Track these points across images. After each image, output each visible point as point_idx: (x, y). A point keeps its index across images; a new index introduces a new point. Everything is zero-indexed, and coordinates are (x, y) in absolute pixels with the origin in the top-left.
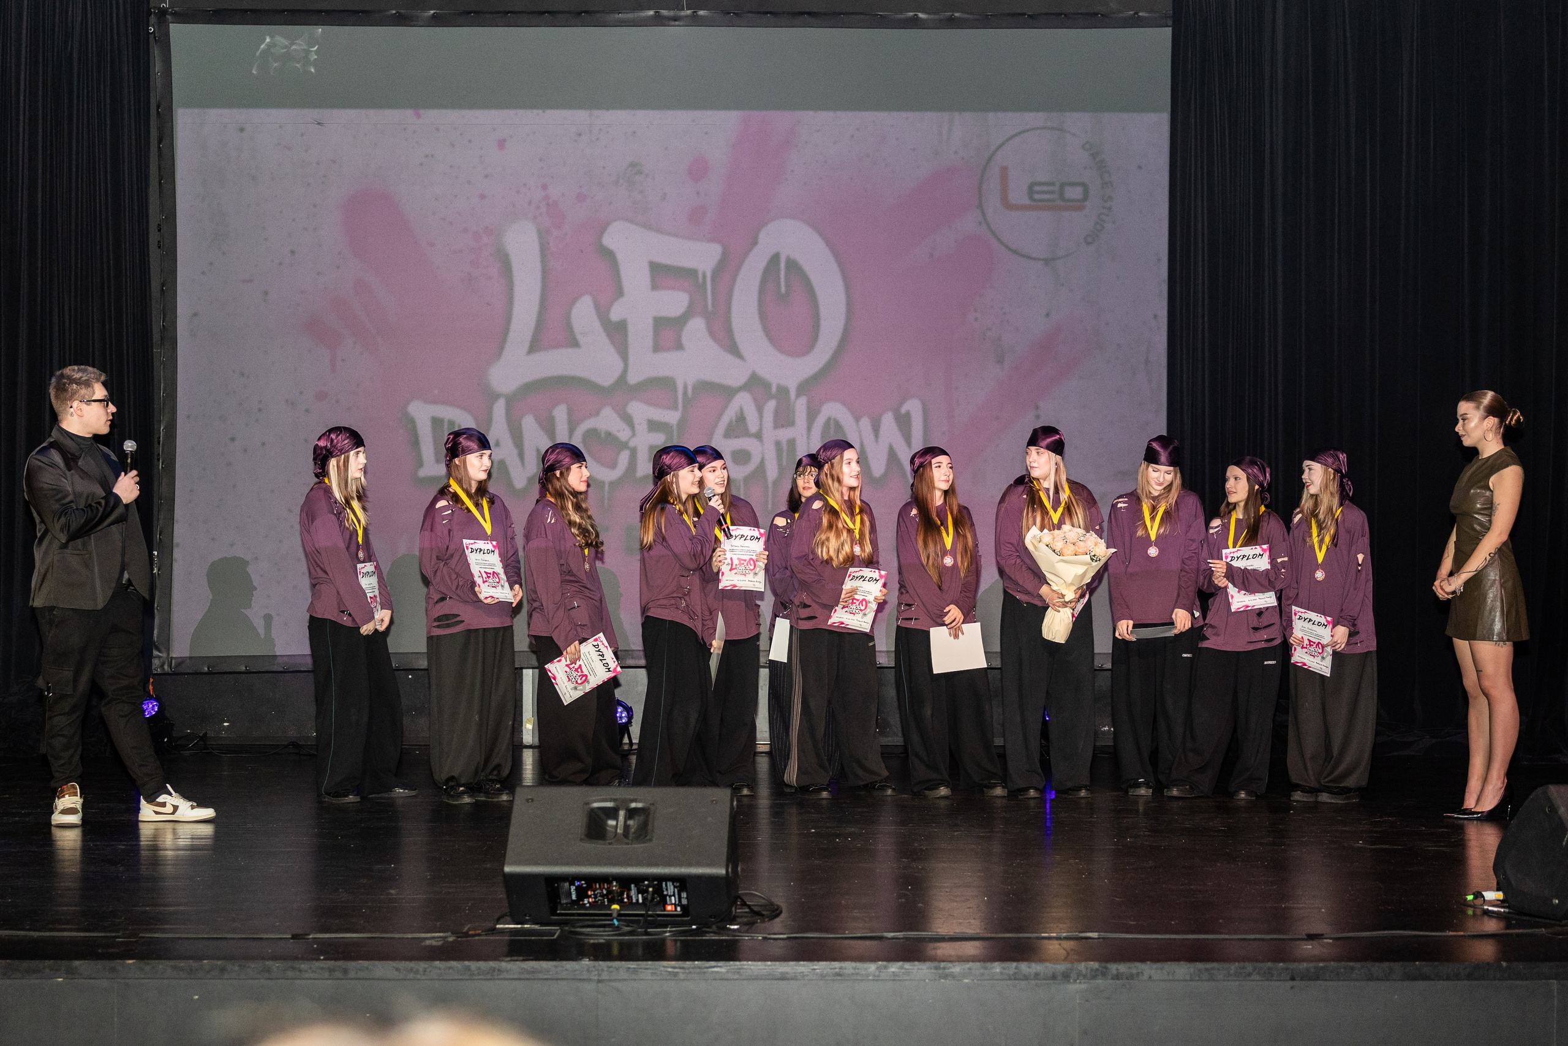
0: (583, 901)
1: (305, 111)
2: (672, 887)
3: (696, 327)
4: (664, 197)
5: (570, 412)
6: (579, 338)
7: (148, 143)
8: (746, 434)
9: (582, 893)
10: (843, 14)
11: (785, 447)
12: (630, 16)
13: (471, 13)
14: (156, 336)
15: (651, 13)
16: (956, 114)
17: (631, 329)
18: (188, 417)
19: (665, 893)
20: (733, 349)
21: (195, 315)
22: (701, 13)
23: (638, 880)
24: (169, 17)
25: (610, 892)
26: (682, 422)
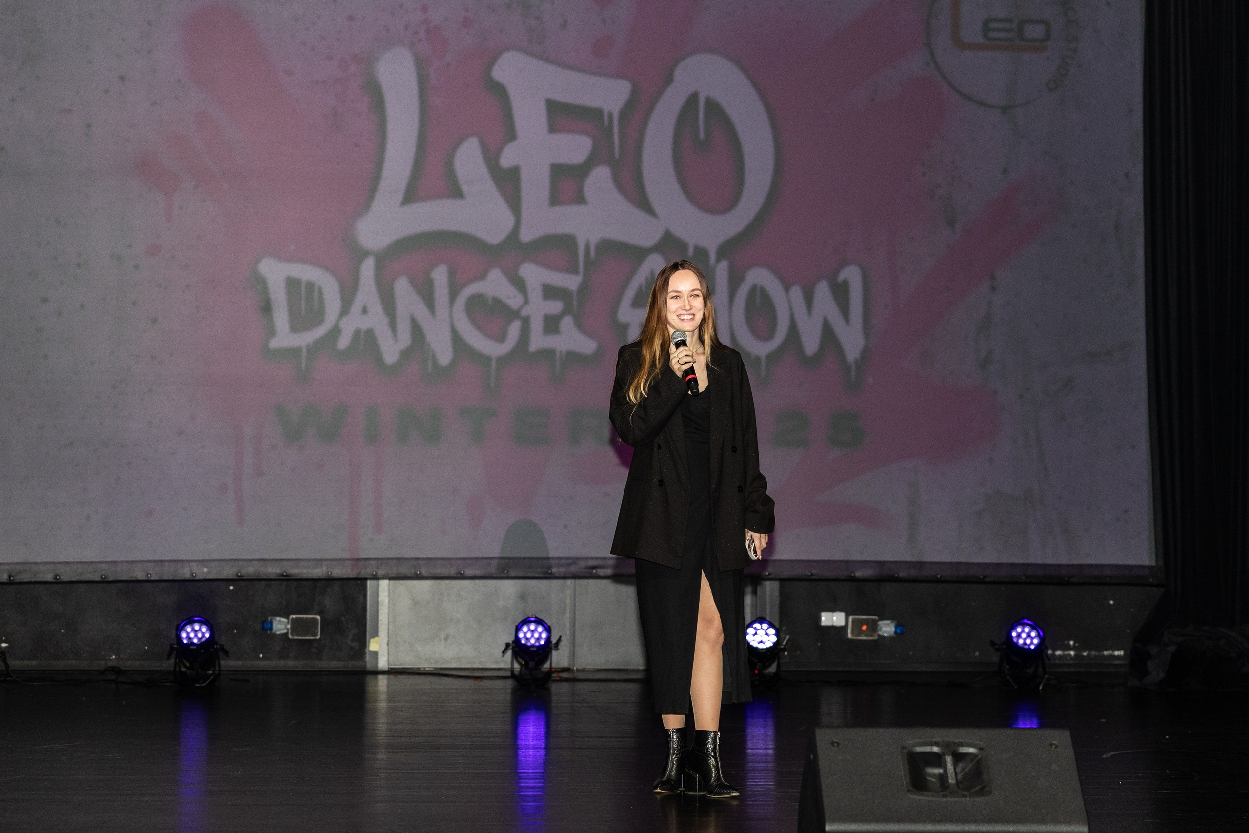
3: (600, 176)
4: (564, 25)
5: (452, 274)
6: (464, 188)
17: (524, 175)
20: (644, 204)
26: (584, 288)
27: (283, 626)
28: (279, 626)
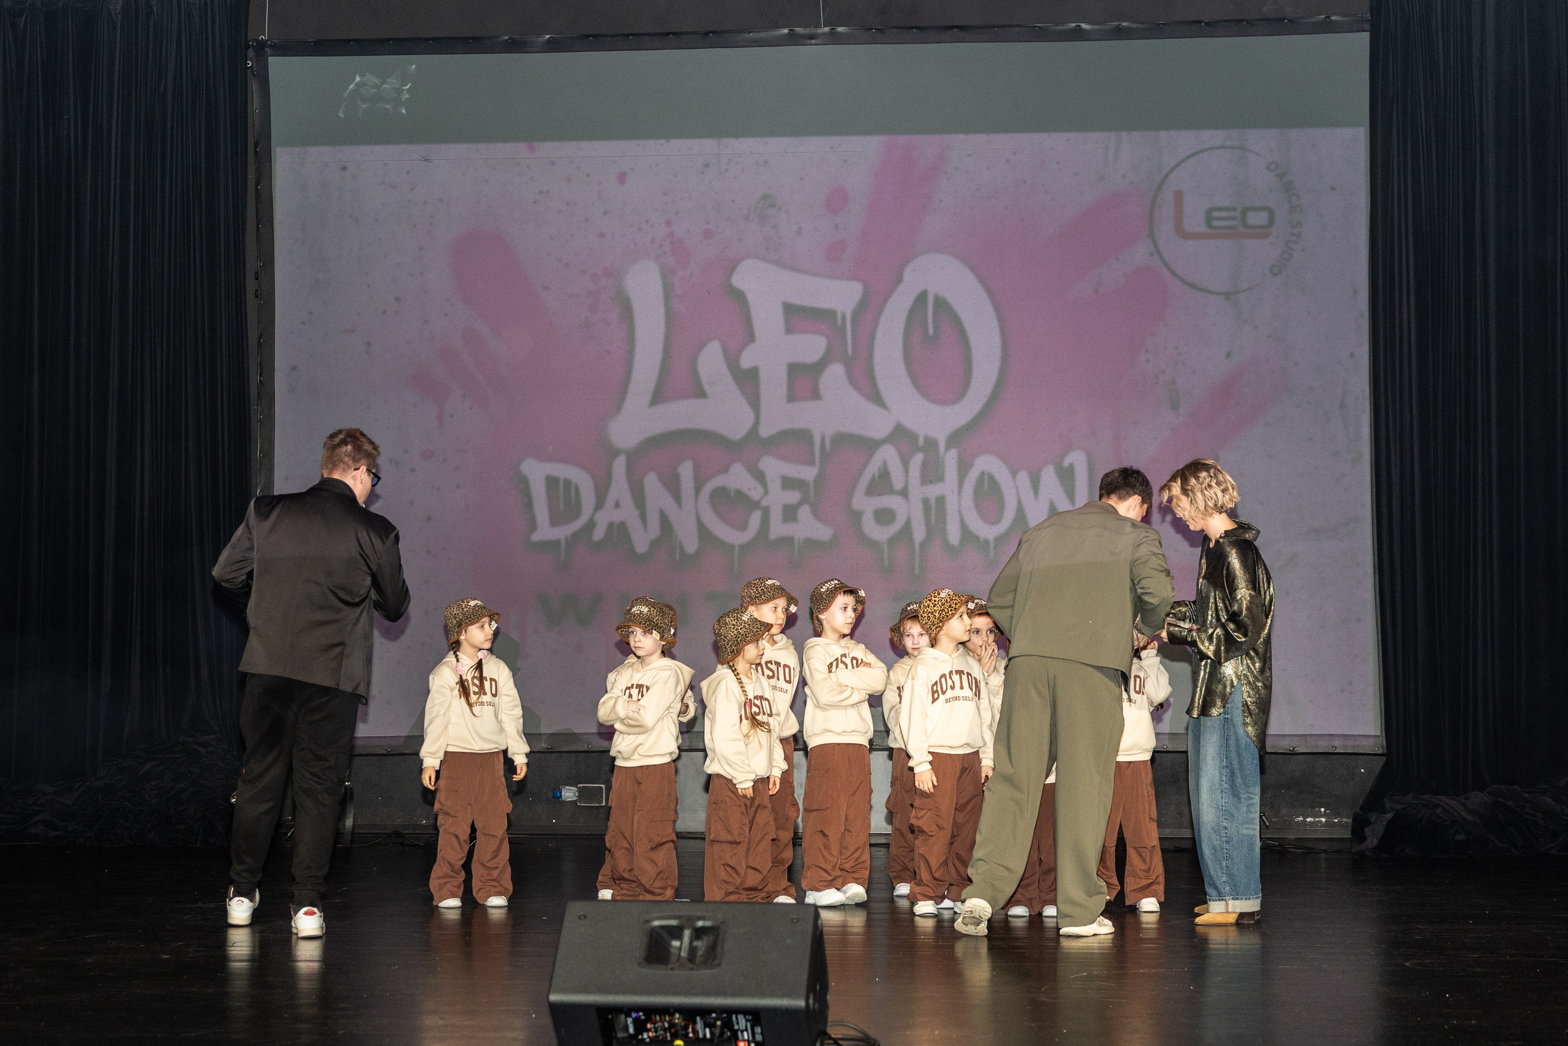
0: (642, 1035)
1: (411, 147)
2: (744, 1021)
3: (835, 372)
4: (799, 233)
5: (697, 469)
6: (707, 389)
7: (245, 187)
8: (891, 491)
9: (640, 1027)
10: (997, 27)
11: (933, 503)
12: (762, 35)
13: (589, 36)
14: (253, 391)
15: (786, 31)
16: (1124, 134)
17: (763, 375)
18: (286, 479)
19: (736, 1027)
20: (877, 399)
21: (294, 368)
22: (840, 29)
23: (704, 1012)
24: (267, 49)
25: (672, 1025)
26: (820, 479)
27: (571, 794)
28: (567, 794)
